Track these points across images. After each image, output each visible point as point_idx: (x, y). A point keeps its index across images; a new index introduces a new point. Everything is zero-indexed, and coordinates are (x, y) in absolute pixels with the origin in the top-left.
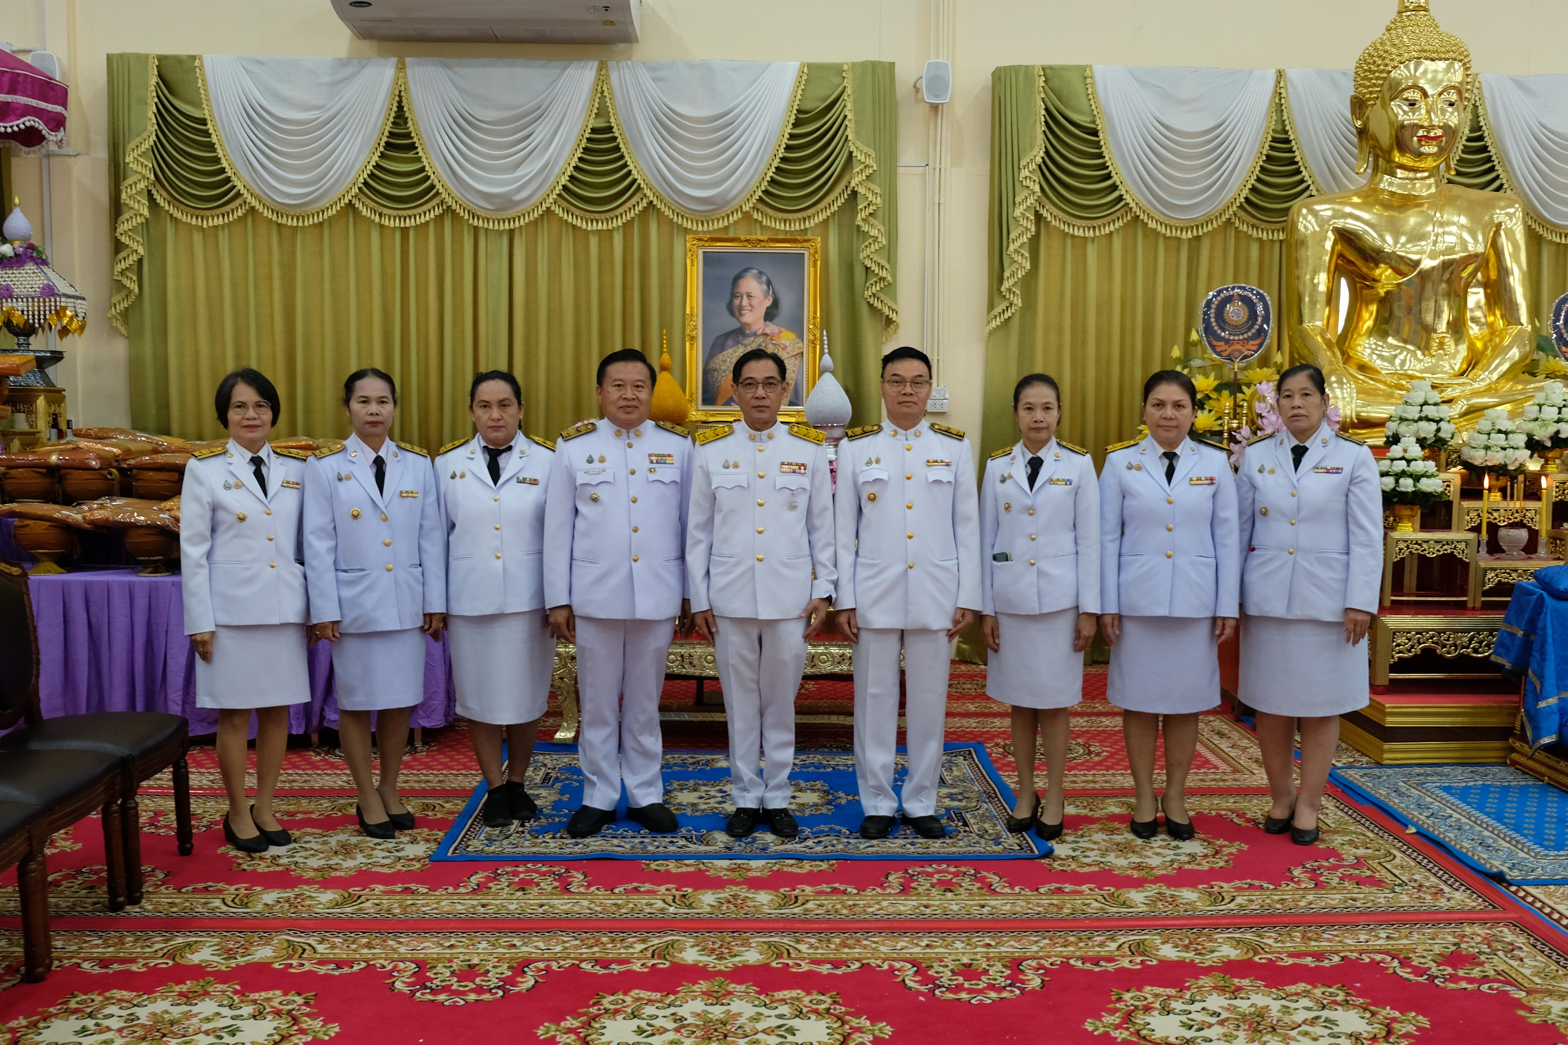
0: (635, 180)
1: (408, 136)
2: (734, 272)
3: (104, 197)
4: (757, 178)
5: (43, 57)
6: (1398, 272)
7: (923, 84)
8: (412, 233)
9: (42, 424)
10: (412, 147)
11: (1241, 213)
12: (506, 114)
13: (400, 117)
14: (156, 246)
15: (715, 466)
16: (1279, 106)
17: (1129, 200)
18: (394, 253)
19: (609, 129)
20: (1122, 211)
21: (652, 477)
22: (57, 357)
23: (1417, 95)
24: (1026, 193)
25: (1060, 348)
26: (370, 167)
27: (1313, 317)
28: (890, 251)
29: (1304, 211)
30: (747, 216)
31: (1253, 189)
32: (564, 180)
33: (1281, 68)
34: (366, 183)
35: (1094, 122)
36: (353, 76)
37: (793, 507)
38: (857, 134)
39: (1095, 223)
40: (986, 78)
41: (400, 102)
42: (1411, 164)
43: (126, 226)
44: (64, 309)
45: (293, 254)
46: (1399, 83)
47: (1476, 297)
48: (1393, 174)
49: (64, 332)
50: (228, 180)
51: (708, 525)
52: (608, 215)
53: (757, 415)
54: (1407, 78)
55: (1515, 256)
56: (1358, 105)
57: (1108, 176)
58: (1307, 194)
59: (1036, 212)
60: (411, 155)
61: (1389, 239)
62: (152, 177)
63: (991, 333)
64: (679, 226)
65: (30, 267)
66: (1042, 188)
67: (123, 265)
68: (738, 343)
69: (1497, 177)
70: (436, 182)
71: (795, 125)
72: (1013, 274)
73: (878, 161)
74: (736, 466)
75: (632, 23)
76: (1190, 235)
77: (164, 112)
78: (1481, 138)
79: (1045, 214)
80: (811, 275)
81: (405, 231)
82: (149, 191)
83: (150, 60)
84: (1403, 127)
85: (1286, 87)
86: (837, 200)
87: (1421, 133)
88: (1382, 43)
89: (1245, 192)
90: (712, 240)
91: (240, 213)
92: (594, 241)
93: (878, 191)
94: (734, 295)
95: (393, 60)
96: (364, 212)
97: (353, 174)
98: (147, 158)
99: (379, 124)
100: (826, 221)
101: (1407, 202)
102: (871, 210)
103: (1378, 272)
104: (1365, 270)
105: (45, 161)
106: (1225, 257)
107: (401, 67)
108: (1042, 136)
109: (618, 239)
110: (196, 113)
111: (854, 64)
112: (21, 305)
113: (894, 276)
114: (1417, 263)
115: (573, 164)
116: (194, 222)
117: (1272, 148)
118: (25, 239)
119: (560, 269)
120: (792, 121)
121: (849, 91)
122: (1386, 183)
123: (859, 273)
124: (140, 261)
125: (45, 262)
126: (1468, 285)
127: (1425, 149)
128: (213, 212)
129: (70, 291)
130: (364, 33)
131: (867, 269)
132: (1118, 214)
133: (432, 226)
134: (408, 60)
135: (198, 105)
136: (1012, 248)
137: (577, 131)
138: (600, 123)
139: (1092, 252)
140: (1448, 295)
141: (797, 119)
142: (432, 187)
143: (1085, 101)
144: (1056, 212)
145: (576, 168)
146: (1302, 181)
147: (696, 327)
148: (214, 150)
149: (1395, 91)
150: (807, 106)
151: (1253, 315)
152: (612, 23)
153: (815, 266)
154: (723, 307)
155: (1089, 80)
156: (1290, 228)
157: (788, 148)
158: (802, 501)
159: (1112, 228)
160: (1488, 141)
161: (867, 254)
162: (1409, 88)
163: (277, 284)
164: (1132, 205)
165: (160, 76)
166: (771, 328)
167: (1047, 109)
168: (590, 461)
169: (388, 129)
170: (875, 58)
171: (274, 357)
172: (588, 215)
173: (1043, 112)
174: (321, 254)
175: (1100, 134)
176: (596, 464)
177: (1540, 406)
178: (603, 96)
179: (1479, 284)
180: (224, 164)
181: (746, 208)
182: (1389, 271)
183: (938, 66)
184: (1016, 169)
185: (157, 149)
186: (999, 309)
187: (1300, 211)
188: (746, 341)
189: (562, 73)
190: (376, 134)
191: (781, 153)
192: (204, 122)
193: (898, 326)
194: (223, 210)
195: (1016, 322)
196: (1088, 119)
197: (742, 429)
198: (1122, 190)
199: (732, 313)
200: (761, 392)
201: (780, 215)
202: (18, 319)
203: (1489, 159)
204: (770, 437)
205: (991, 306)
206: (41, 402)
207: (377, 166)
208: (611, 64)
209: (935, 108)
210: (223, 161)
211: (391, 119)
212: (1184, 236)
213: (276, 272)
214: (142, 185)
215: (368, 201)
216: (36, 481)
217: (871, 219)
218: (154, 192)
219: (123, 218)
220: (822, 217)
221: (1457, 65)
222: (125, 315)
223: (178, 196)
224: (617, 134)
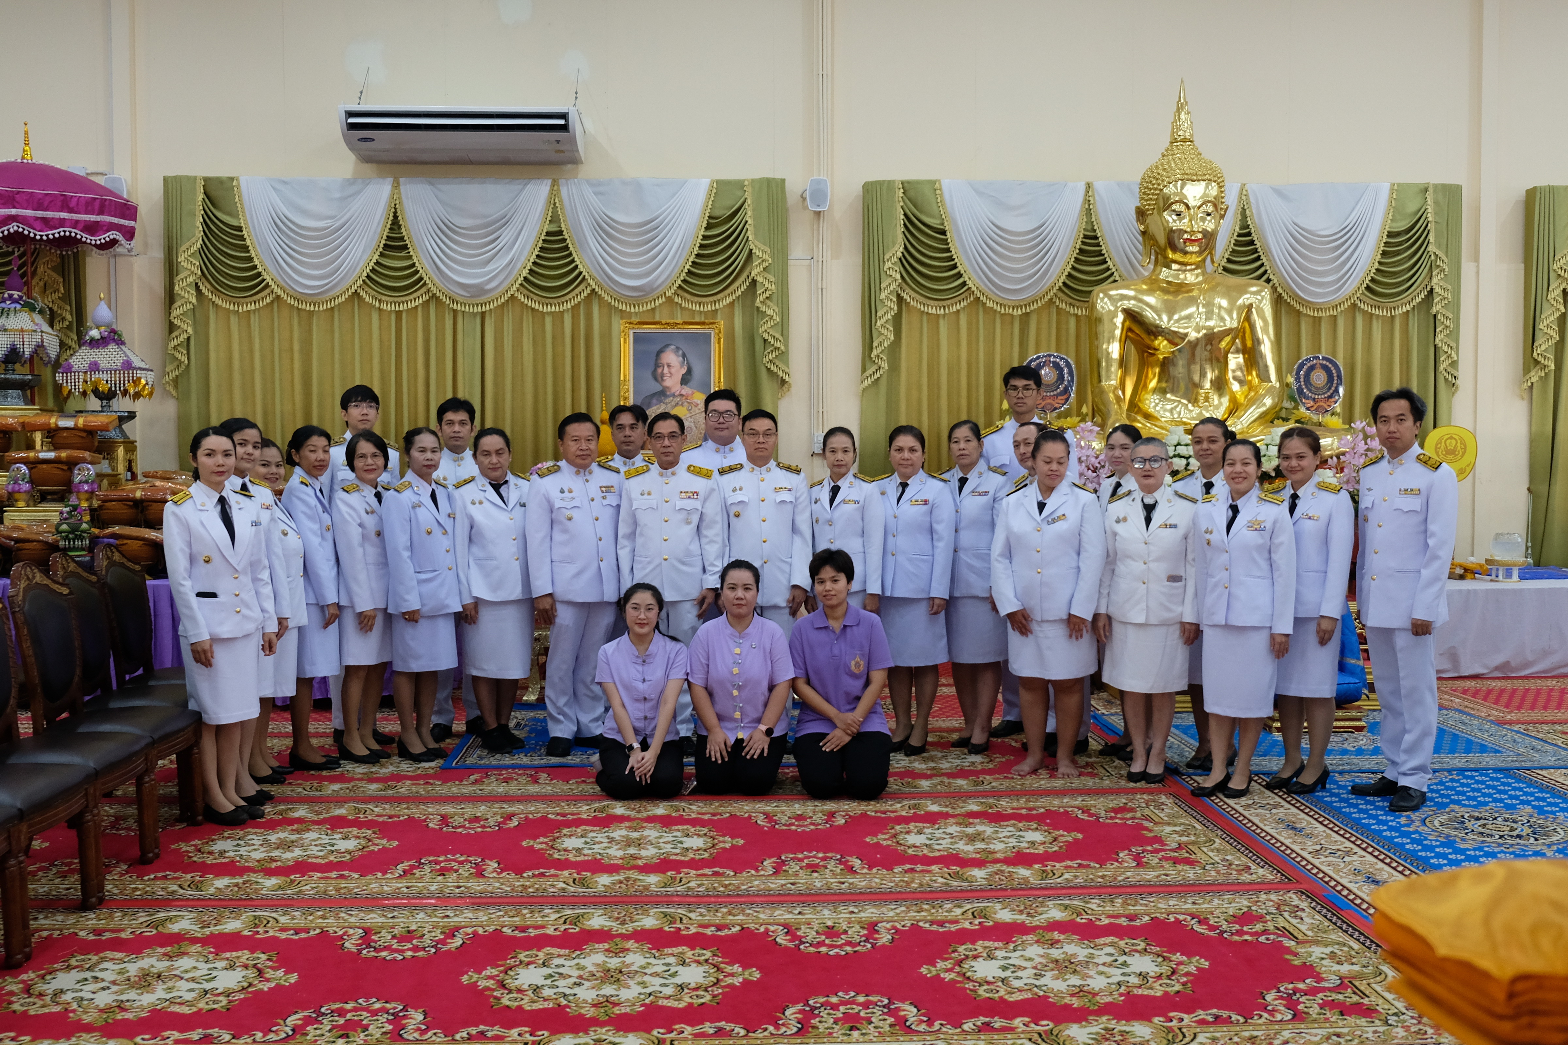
0: (581, 273)
1: (402, 239)
2: (657, 348)
3: (159, 287)
4: (677, 270)
5: (114, 180)
6: (1171, 342)
7: (807, 195)
8: (404, 315)
9: (121, 468)
10: (405, 247)
11: (1060, 294)
12: (478, 222)
13: (396, 224)
14: (201, 326)
15: (635, 494)
16: (1088, 211)
17: (971, 285)
18: (390, 330)
19: (560, 233)
20: (966, 294)
21: (605, 502)
22: (132, 416)
23: (1182, 208)
24: (889, 280)
25: (919, 401)
26: (372, 264)
27: (1108, 378)
28: (783, 327)
29: (1101, 295)
30: (670, 300)
31: (1070, 276)
32: (525, 273)
33: (1089, 180)
34: (368, 277)
35: (943, 224)
36: (357, 193)
37: (688, 523)
38: (756, 235)
39: (945, 303)
40: (857, 189)
41: (395, 213)
42: (1181, 260)
43: (178, 312)
44: (139, 379)
45: (310, 331)
46: (1169, 198)
47: (1235, 361)
48: (1169, 267)
49: (137, 395)
50: (259, 274)
51: (632, 536)
52: (559, 300)
53: (665, 459)
54: (1176, 194)
55: (1265, 330)
56: (1141, 214)
57: (955, 267)
58: (1112, 279)
59: (898, 296)
60: (403, 254)
61: (1165, 317)
62: (199, 273)
63: (864, 390)
64: (616, 309)
65: (112, 347)
66: (902, 276)
67: (176, 342)
68: (661, 402)
69: (1262, 265)
70: (424, 275)
71: (707, 229)
72: (880, 344)
73: (773, 256)
74: (649, 494)
75: (578, 151)
76: (1019, 312)
77: (209, 222)
78: (1249, 234)
79: (905, 296)
80: (716, 350)
81: (399, 314)
82: (196, 284)
83: (198, 181)
84: (1171, 231)
85: (1093, 195)
86: (740, 286)
87: (1186, 236)
88: (1157, 167)
89: (1063, 278)
90: (640, 323)
91: (268, 300)
92: (548, 320)
93: (773, 279)
94: (657, 365)
95: (390, 180)
96: (367, 299)
97: (358, 270)
98: (195, 258)
99: (379, 230)
100: (732, 304)
101: (1179, 288)
102: (767, 294)
103: (1157, 342)
104: (1148, 341)
105: (112, 260)
106: (1050, 327)
107: (396, 185)
108: (902, 236)
109: (568, 319)
110: (234, 222)
111: (753, 181)
112: (105, 376)
113: (787, 346)
114: (1186, 335)
115: (532, 260)
116: (232, 307)
117: (1083, 243)
118: (108, 325)
119: (522, 342)
120: (705, 225)
121: (749, 201)
122: (1164, 273)
123: (759, 344)
124: (188, 338)
125: (123, 343)
126: (1227, 353)
127: (1190, 249)
128: (247, 300)
129: (143, 365)
130: (366, 159)
131: (765, 340)
132: (963, 296)
133: (420, 309)
134: (401, 180)
135: (235, 215)
136: (879, 323)
137: (535, 234)
138: (553, 228)
139: (943, 325)
140: (1211, 360)
141: (708, 224)
142: (421, 279)
143: (935, 207)
144: (914, 295)
145: (534, 263)
146: (1108, 269)
147: (628, 390)
148: (248, 251)
149: (1166, 204)
150: (717, 213)
151: (1061, 377)
152: (563, 152)
153: (719, 343)
154: (648, 374)
155: (938, 192)
156: (1093, 307)
157: (702, 246)
158: (695, 519)
159: (958, 307)
160: (1254, 236)
161: (765, 329)
162: (1177, 202)
163: (297, 355)
164: (974, 289)
165: (205, 193)
166: (686, 390)
167: (905, 215)
168: (562, 491)
169: (386, 234)
170: (770, 175)
171: (294, 414)
172: (544, 300)
173: (902, 217)
174: (332, 332)
175: (948, 234)
176: (567, 494)
177: (1267, 445)
178: (555, 207)
179: (1237, 351)
180: (256, 262)
181: (669, 294)
182: (1165, 342)
183: (819, 182)
184: (881, 262)
185: (203, 251)
186: (870, 372)
187: (1098, 295)
188: (667, 400)
189: (522, 190)
190: (377, 237)
191: (696, 250)
192: (240, 229)
193: (790, 386)
194: (255, 298)
195: (883, 382)
196: (938, 222)
197: (655, 468)
198: (965, 278)
199: (656, 379)
200: (667, 442)
201: (696, 299)
202: (103, 387)
203: (1255, 251)
204: (673, 474)
205: (864, 370)
206: (121, 451)
207: (377, 263)
208: (562, 182)
209: (818, 214)
210: (255, 259)
211: (389, 226)
212: (1015, 313)
213: (296, 346)
214: (191, 279)
215: (370, 291)
216: (124, 511)
217: (768, 302)
218: (200, 284)
219: (176, 305)
220: (729, 300)
221: (1214, 184)
222: (176, 381)
223: (219, 287)
224: (566, 237)
